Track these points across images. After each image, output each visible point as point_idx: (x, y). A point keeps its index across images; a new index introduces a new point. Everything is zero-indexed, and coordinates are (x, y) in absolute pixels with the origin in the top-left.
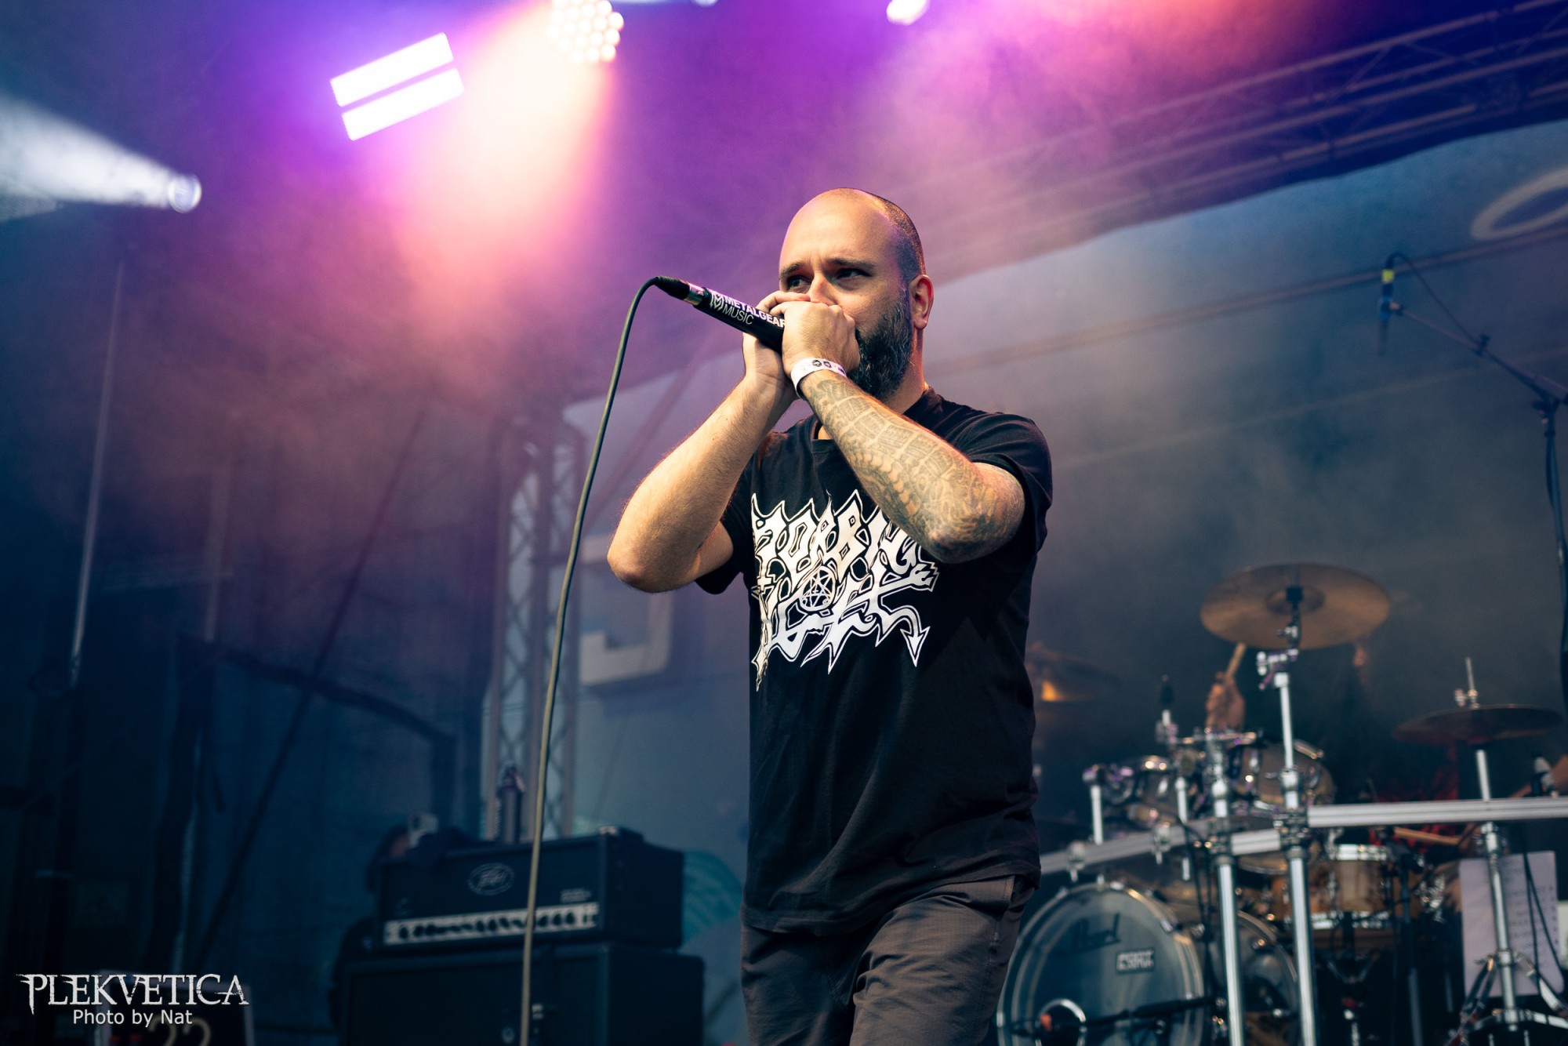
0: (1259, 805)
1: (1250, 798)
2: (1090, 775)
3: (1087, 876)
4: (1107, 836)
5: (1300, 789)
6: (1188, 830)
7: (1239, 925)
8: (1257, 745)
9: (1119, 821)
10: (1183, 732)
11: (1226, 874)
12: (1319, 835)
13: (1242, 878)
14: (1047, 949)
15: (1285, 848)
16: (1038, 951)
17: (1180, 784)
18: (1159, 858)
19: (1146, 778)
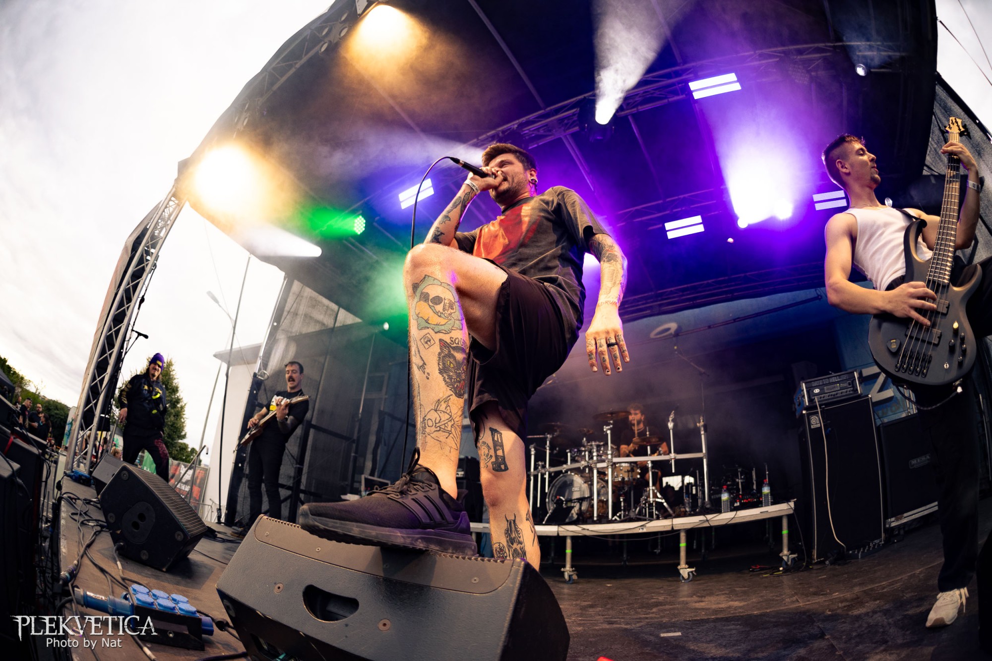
0: (603, 457)
1: (601, 456)
2: (568, 451)
3: (566, 472)
4: (571, 463)
5: (612, 454)
6: (588, 462)
7: (598, 482)
8: (603, 445)
9: (574, 460)
10: (588, 442)
11: (595, 472)
12: (615, 464)
13: (599, 473)
14: (558, 486)
15: (608, 466)
16: (556, 487)
17: (587, 453)
18: (582, 468)
19: (580, 452)
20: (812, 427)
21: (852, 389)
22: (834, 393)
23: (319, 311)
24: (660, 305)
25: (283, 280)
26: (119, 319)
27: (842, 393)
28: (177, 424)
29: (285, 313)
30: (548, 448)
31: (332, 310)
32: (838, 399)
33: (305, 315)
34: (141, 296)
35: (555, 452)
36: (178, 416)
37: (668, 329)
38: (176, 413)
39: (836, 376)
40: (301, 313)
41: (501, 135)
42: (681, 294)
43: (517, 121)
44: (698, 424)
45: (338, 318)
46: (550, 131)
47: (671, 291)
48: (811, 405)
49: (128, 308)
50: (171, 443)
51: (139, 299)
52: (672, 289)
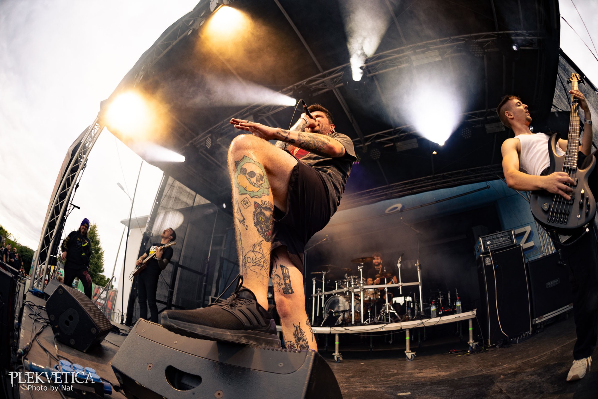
0: (357, 286)
1: (356, 285)
2: (336, 282)
3: (335, 294)
4: (338, 289)
6: (348, 289)
7: (354, 301)
8: (358, 278)
9: (339, 287)
10: (348, 276)
11: (353, 294)
12: (365, 289)
13: (355, 295)
14: (330, 303)
15: (361, 291)
16: (328, 304)
17: (348, 283)
18: (344, 292)
19: (343, 282)
20: (486, 265)
21: (510, 241)
22: (499, 244)
23: (184, 196)
24: (392, 193)
25: (162, 176)
26: (62, 196)
27: (504, 243)
28: (99, 263)
29: (163, 196)
30: (323, 280)
31: (192, 195)
32: (502, 247)
33: (175, 198)
34: (76, 183)
35: (328, 282)
36: (99, 258)
37: (397, 208)
38: (98, 257)
39: (501, 233)
40: (173, 196)
41: (296, 88)
42: (404, 186)
43: (306, 80)
44: (416, 265)
45: (196, 200)
46: (325, 86)
47: (398, 184)
48: (486, 251)
49: (68, 190)
50: (95, 275)
51: (75, 186)
52: (399, 183)
